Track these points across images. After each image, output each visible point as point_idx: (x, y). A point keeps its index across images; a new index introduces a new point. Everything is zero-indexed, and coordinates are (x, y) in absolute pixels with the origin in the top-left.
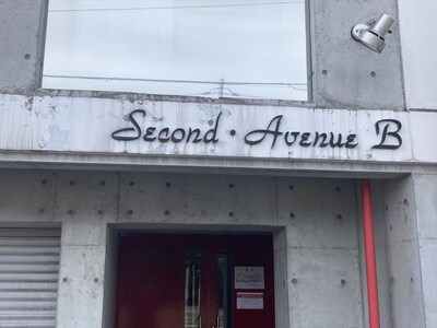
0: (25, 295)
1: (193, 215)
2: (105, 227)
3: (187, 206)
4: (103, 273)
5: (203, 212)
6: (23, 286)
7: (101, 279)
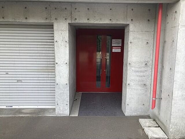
0: (46, 46)
1: (97, 20)
2: (68, 24)
3: (95, 17)
4: (68, 39)
5: (101, 19)
6: (45, 43)
7: (68, 41)
